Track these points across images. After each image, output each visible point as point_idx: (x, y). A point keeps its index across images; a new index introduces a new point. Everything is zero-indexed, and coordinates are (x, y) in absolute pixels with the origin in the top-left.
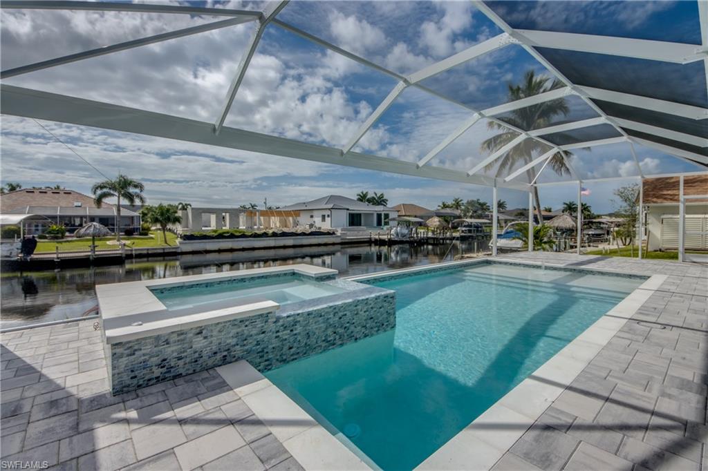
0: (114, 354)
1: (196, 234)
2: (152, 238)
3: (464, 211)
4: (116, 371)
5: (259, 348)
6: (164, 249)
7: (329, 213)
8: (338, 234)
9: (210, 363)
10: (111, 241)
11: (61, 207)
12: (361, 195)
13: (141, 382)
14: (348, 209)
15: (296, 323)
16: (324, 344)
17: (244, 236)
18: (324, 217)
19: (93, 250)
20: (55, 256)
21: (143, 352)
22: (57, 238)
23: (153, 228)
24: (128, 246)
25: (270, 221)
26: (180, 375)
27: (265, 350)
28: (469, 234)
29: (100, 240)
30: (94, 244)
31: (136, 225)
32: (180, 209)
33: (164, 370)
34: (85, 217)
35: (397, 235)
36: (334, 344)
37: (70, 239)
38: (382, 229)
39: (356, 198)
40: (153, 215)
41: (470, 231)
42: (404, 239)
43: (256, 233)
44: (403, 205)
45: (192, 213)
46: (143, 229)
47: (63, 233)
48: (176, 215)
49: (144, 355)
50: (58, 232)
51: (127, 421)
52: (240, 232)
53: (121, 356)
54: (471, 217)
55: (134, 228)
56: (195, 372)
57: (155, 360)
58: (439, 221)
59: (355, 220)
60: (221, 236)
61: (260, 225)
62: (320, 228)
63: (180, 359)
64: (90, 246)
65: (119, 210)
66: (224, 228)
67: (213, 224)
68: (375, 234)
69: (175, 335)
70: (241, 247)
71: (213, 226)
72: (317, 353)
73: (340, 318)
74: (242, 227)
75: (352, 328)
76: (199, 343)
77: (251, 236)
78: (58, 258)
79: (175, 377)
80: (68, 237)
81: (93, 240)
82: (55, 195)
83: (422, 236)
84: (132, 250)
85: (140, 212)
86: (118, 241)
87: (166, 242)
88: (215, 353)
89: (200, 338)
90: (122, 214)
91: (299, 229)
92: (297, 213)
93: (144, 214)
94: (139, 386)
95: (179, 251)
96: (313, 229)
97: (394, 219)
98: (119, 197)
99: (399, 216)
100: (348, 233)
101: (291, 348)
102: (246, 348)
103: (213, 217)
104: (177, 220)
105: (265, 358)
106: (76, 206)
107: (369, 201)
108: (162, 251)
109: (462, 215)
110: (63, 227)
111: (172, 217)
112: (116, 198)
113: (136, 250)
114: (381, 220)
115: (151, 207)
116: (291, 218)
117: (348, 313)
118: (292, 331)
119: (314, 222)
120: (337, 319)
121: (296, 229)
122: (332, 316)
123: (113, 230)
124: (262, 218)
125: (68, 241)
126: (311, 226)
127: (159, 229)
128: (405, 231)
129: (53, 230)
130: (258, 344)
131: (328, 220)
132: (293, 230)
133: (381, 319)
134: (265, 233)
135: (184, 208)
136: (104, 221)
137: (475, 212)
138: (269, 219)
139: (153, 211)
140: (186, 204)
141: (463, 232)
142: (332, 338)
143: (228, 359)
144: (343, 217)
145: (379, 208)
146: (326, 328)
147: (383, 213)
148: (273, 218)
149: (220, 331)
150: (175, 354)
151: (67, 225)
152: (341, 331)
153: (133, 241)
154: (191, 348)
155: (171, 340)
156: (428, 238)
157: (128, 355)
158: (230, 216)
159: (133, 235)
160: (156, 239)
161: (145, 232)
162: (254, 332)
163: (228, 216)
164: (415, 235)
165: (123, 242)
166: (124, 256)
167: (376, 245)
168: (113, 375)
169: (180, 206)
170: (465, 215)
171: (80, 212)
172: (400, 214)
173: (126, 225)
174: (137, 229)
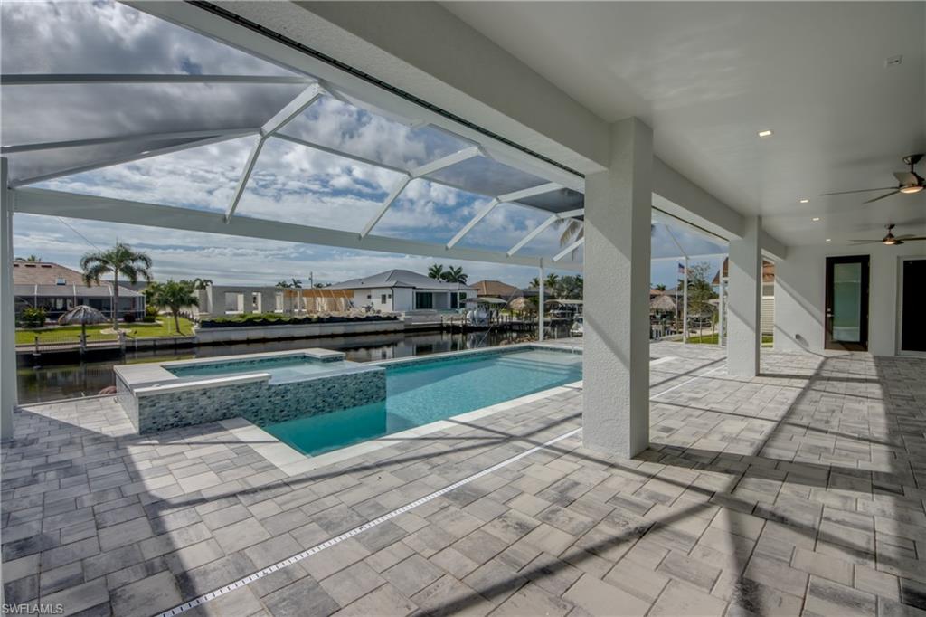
0: (140, 405)
1: (218, 319)
2: (160, 326)
3: (558, 289)
4: (142, 417)
5: (254, 409)
6: (175, 339)
7: (390, 292)
8: (402, 319)
9: (213, 417)
10: (107, 330)
11: (39, 285)
12: (434, 268)
13: (160, 427)
14: (414, 288)
15: (286, 391)
16: (313, 410)
17: (280, 322)
18: (384, 298)
19: (84, 342)
20: (34, 349)
21: (161, 405)
22: (34, 326)
23: (161, 312)
24: (128, 336)
25: (315, 303)
26: (189, 424)
27: (260, 411)
28: (563, 319)
29: (92, 328)
30: (84, 333)
31: (138, 309)
32: (198, 288)
33: (177, 419)
34: (71, 298)
35: (474, 319)
36: (323, 410)
37: (51, 327)
38: (457, 312)
39: (426, 273)
40: (161, 295)
41: (563, 315)
42: (482, 325)
43: (295, 319)
44: (485, 281)
45: (213, 292)
46: (149, 314)
47: (42, 318)
48: (192, 295)
49: (162, 407)
50: (36, 318)
51: (153, 445)
52: (275, 318)
53: (146, 407)
54: (567, 297)
55: (136, 313)
56: (200, 422)
57: (170, 412)
58: (525, 303)
59: (424, 301)
60: (251, 322)
61: (302, 308)
62: (379, 312)
63: (189, 412)
64: (79, 336)
65: (116, 290)
66: (254, 312)
67: (240, 308)
68: (447, 318)
69: (185, 394)
70: (276, 337)
71: (241, 310)
72: (307, 417)
73: (329, 389)
74: (279, 311)
75: (341, 398)
76: (204, 401)
77: (289, 322)
78: (38, 352)
79: (185, 425)
80: (49, 324)
81: (84, 328)
82: (30, 269)
83: (504, 320)
84: (134, 341)
85: (144, 290)
86: (115, 329)
87: (178, 331)
88: (217, 410)
89: (204, 397)
90: (120, 294)
91: (352, 313)
92: (350, 292)
93: (149, 295)
94: (159, 429)
95: (196, 341)
96: (370, 314)
97: (471, 300)
98: (116, 273)
99: (479, 296)
100: (414, 318)
101: (282, 411)
102: (243, 408)
103: (241, 298)
104: (193, 302)
105: (259, 417)
106: (58, 284)
107: (444, 276)
108: (172, 342)
109: (556, 294)
110: (43, 312)
111: (186, 298)
112: (113, 273)
113: (139, 341)
114: (456, 302)
115: (159, 285)
116: (342, 299)
117: (337, 385)
118: (283, 397)
119: (372, 304)
120: (326, 389)
121: (348, 312)
122: (320, 387)
123: (108, 315)
124: (304, 299)
125: (50, 330)
126: (368, 309)
127: (170, 314)
128: (484, 315)
129: (30, 316)
130: (253, 405)
131: (389, 301)
132: (344, 314)
133: (370, 392)
134: (307, 318)
135: (202, 286)
136: (97, 303)
137: (571, 291)
138: (315, 300)
139: (160, 290)
140: (205, 281)
141: (555, 315)
142: (321, 405)
143: (228, 415)
144: (408, 298)
145: (455, 286)
146: (316, 397)
147: (458, 292)
148: (319, 299)
149: (220, 394)
150: (186, 408)
151: (47, 308)
152: (330, 400)
153: (135, 329)
154: (198, 404)
155: (183, 398)
156: (512, 324)
157: (151, 406)
158: (262, 296)
159: (134, 321)
160: (165, 326)
161: (150, 318)
162: (250, 396)
163: (259, 296)
164: (496, 320)
165: (123, 330)
166: (123, 348)
167: (448, 332)
168: (140, 420)
169: (198, 283)
170: (559, 295)
171: (65, 292)
172: (479, 293)
173: (125, 309)
174: (140, 313)
